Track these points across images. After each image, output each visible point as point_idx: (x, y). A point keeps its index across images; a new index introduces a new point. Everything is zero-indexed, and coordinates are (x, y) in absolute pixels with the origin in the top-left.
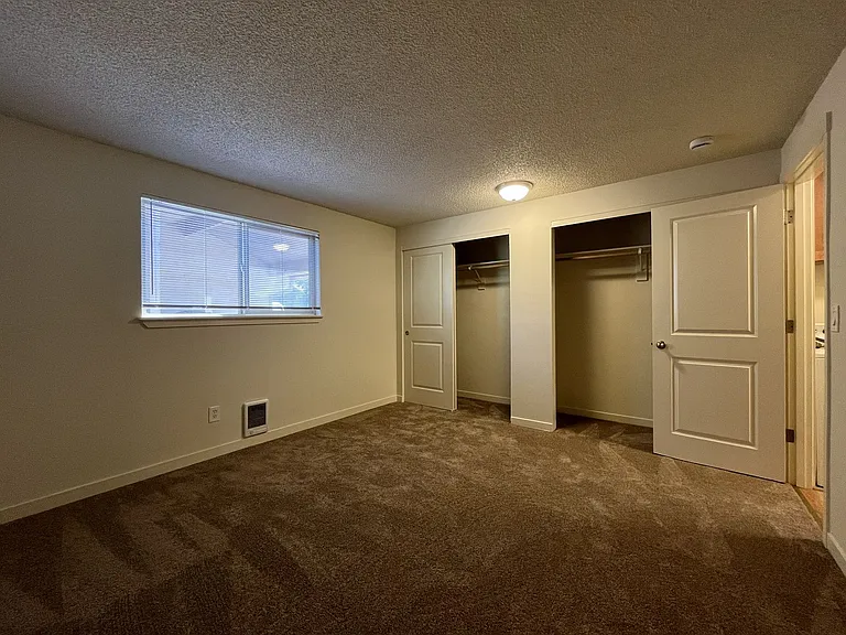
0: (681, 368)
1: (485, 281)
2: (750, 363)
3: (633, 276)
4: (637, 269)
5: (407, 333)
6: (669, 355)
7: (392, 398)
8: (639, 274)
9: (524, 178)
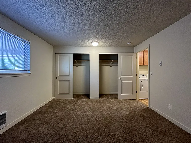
0: (122, 82)
1: (78, 64)
2: (132, 81)
3: (109, 65)
4: (110, 64)
5: (57, 78)
6: (121, 80)
7: (51, 99)
8: (111, 65)
9: (97, 41)
